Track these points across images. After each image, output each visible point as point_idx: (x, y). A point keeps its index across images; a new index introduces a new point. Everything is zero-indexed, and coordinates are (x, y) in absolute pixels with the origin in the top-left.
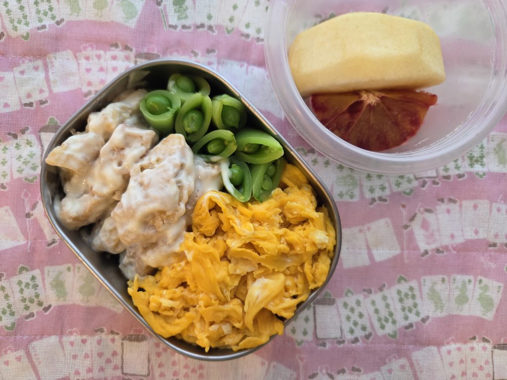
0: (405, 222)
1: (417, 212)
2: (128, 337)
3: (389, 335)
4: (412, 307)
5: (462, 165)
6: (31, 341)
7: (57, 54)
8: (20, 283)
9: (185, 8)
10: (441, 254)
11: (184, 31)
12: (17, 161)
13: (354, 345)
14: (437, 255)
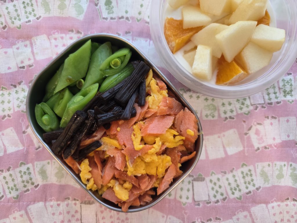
0: (245, 131)
1: (252, 125)
2: (84, 202)
3: (237, 198)
4: (250, 181)
5: (279, 96)
6: (28, 205)
7: (38, 37)
8: (20, 172)
9: (112, 7)
10: (267, 150)
11: (112, 21)
12: (16, 101)
13: (216, 204)
14: (265, 150)
